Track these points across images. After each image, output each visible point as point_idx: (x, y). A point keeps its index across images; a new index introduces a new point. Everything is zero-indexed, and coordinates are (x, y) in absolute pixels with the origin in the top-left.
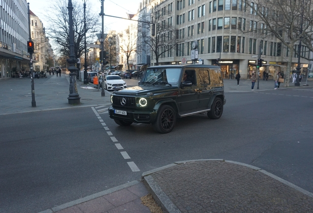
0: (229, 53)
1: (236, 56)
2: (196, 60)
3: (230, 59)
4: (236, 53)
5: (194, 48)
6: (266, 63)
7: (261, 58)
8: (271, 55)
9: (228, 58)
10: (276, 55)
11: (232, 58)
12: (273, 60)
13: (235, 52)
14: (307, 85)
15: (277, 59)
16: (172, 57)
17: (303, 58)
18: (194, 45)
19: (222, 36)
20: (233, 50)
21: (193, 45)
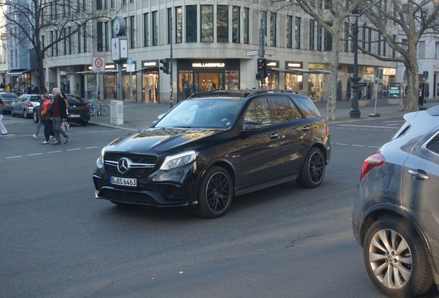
0: (215, 45)
1: (231, 51)
2: (122, 61)
3: (218, 57)
4: (231, 44)
5: (117, 32)
6: (301, 67)
7: (266, 57)
8: (312, 48)
9: (213, 56)
10: (323, 48)
11: (222, 57)
12: (317, 60)
13: (227, 41)
14: (377, 115)
15: (327, 57)
16: (88, 54)
17: (364, 52)
18: (117, 25)
19: (196, 6)
20: (223, 37)
21: (115, 25)
